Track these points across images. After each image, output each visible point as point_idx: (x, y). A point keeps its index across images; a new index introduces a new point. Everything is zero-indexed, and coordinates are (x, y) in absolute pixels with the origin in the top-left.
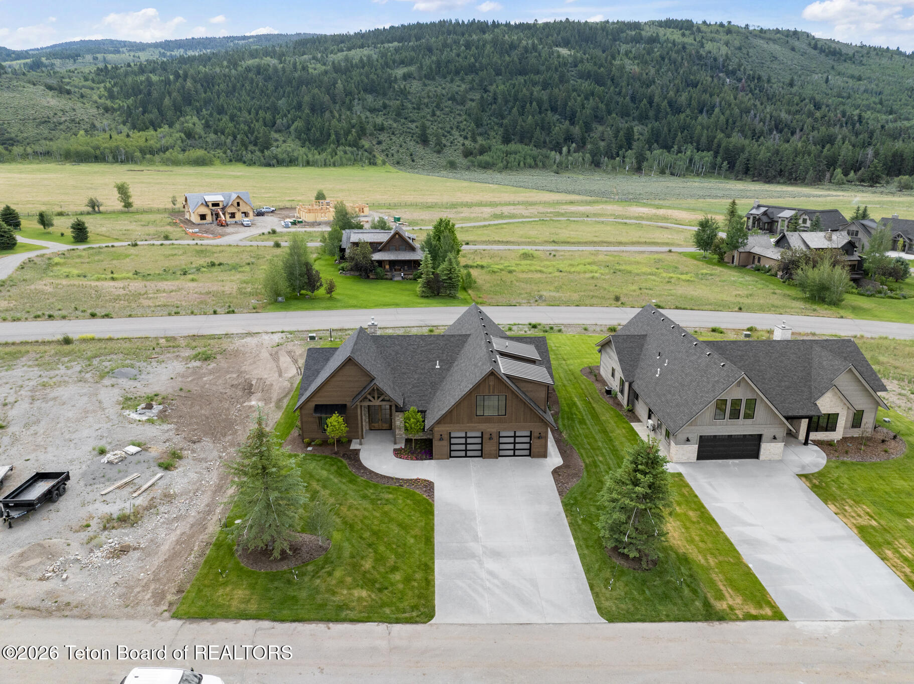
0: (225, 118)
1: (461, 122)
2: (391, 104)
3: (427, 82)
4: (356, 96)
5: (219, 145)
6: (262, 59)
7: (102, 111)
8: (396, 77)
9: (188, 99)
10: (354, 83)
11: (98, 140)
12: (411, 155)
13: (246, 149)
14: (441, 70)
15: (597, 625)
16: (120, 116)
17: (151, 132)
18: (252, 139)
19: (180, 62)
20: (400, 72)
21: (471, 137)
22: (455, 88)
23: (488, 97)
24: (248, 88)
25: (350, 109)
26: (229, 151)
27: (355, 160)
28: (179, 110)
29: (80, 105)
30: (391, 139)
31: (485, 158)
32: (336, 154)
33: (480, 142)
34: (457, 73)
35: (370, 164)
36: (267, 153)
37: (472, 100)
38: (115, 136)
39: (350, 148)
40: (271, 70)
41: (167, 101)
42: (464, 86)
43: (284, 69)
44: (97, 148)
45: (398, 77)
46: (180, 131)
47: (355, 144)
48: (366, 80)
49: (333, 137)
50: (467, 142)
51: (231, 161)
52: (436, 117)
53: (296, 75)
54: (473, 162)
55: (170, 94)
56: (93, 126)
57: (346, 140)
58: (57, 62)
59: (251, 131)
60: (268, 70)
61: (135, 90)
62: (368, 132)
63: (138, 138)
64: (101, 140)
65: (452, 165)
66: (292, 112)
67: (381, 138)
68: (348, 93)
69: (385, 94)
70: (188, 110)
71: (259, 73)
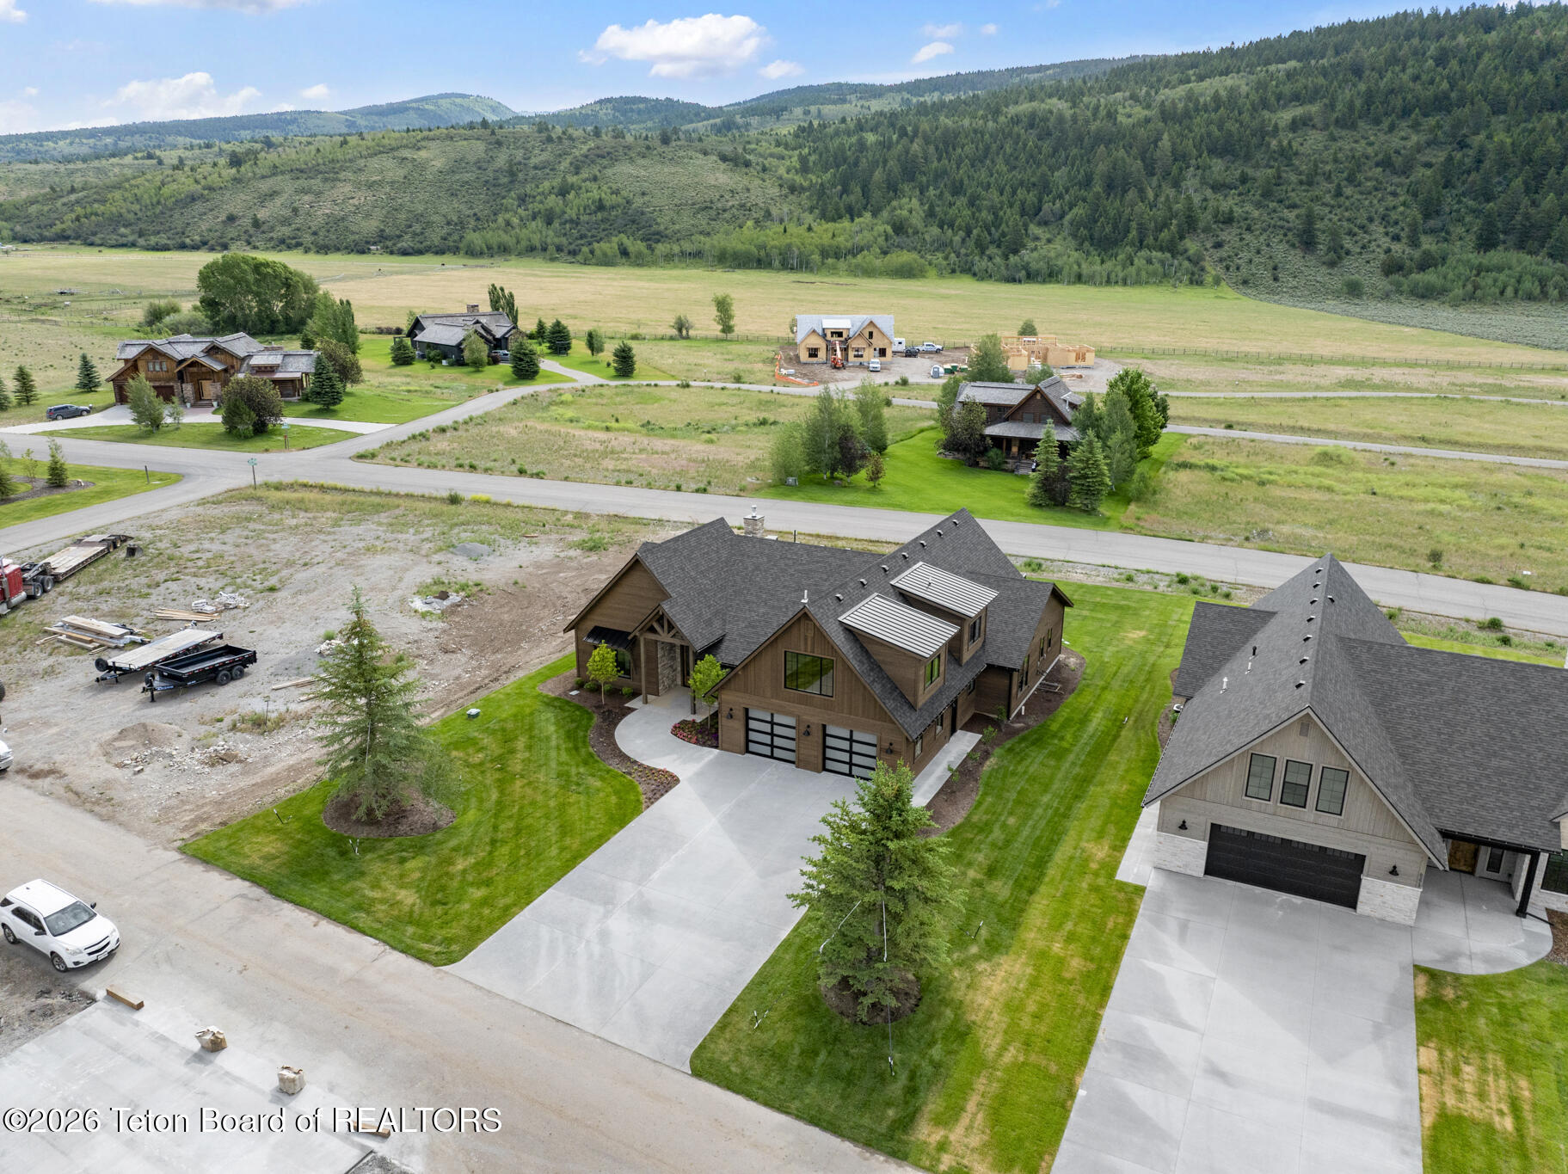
0: (962, 201)
1: (1394, 208)
2: (1258, 174)
3: (1337, 132)
4: (1193, 162)
5: (942, 246)
6: (1043, 101)
7: (785, 191)
8: (1276, 126)
9: (910, 171)
10: (1194, 139)
11: (767, 236)
12: (1275, 268)
13: (983, 253)
14: (1375, 109)
15: (666, 1071)
16: (809, 198)
17: (845, 223)
18: (996, 235)
19: (919, 113)
20: (1286, 116)
21: (1408, 237)
22: (1395, 142)
23: (1466, 158)
24: (1008, 150)
25: (1176, 185)
26: (953, 255)
27: (1165, 275)
28: (893, 189)
29: (757, 182)
30: (1242, 239)
31: (1430, 277)
32: (1132, 264)
33: (1425, 246)
34: (1406, 112)
35: (1191, 282)
36: (1013, 259)
37: (1428, 165)
38: (792, 228)
39: (1159, 254)
40: (1052, 119)
41: (878, 175)
42: (1415, 138)
43: (1074, 119)
44: (763, 247)
45: (1282, 124)
46: (888, 223)
47: (1172, 248)
48: (1217, 133)
49: (1133, 233)
50: (1397, 248)
51: (953, 271)
52: (1342, 199)
53: (1093, 127)
54: (1398, 285)
55: (885, 162)
56: (768, 214)
57: (1156, 239)
58: (755, 121)
59: (998, 220)
60: (1048, 120)
61: (839, 159)
62: (1201, 225)
63: (824, 233)
64: (772, 236)
65: (1354, 290)
66: (1072, 192)
67: (1224, 236)
68: (1179, 157)
69: (1248, 157)
70: (906, 189)
71: (1031, 126)
